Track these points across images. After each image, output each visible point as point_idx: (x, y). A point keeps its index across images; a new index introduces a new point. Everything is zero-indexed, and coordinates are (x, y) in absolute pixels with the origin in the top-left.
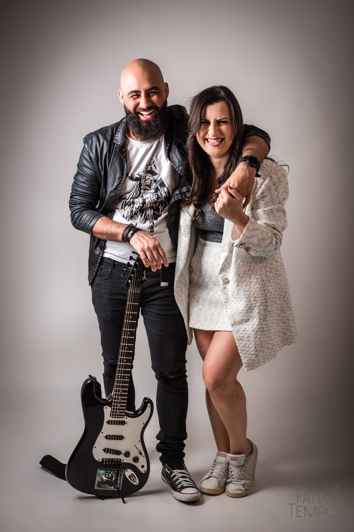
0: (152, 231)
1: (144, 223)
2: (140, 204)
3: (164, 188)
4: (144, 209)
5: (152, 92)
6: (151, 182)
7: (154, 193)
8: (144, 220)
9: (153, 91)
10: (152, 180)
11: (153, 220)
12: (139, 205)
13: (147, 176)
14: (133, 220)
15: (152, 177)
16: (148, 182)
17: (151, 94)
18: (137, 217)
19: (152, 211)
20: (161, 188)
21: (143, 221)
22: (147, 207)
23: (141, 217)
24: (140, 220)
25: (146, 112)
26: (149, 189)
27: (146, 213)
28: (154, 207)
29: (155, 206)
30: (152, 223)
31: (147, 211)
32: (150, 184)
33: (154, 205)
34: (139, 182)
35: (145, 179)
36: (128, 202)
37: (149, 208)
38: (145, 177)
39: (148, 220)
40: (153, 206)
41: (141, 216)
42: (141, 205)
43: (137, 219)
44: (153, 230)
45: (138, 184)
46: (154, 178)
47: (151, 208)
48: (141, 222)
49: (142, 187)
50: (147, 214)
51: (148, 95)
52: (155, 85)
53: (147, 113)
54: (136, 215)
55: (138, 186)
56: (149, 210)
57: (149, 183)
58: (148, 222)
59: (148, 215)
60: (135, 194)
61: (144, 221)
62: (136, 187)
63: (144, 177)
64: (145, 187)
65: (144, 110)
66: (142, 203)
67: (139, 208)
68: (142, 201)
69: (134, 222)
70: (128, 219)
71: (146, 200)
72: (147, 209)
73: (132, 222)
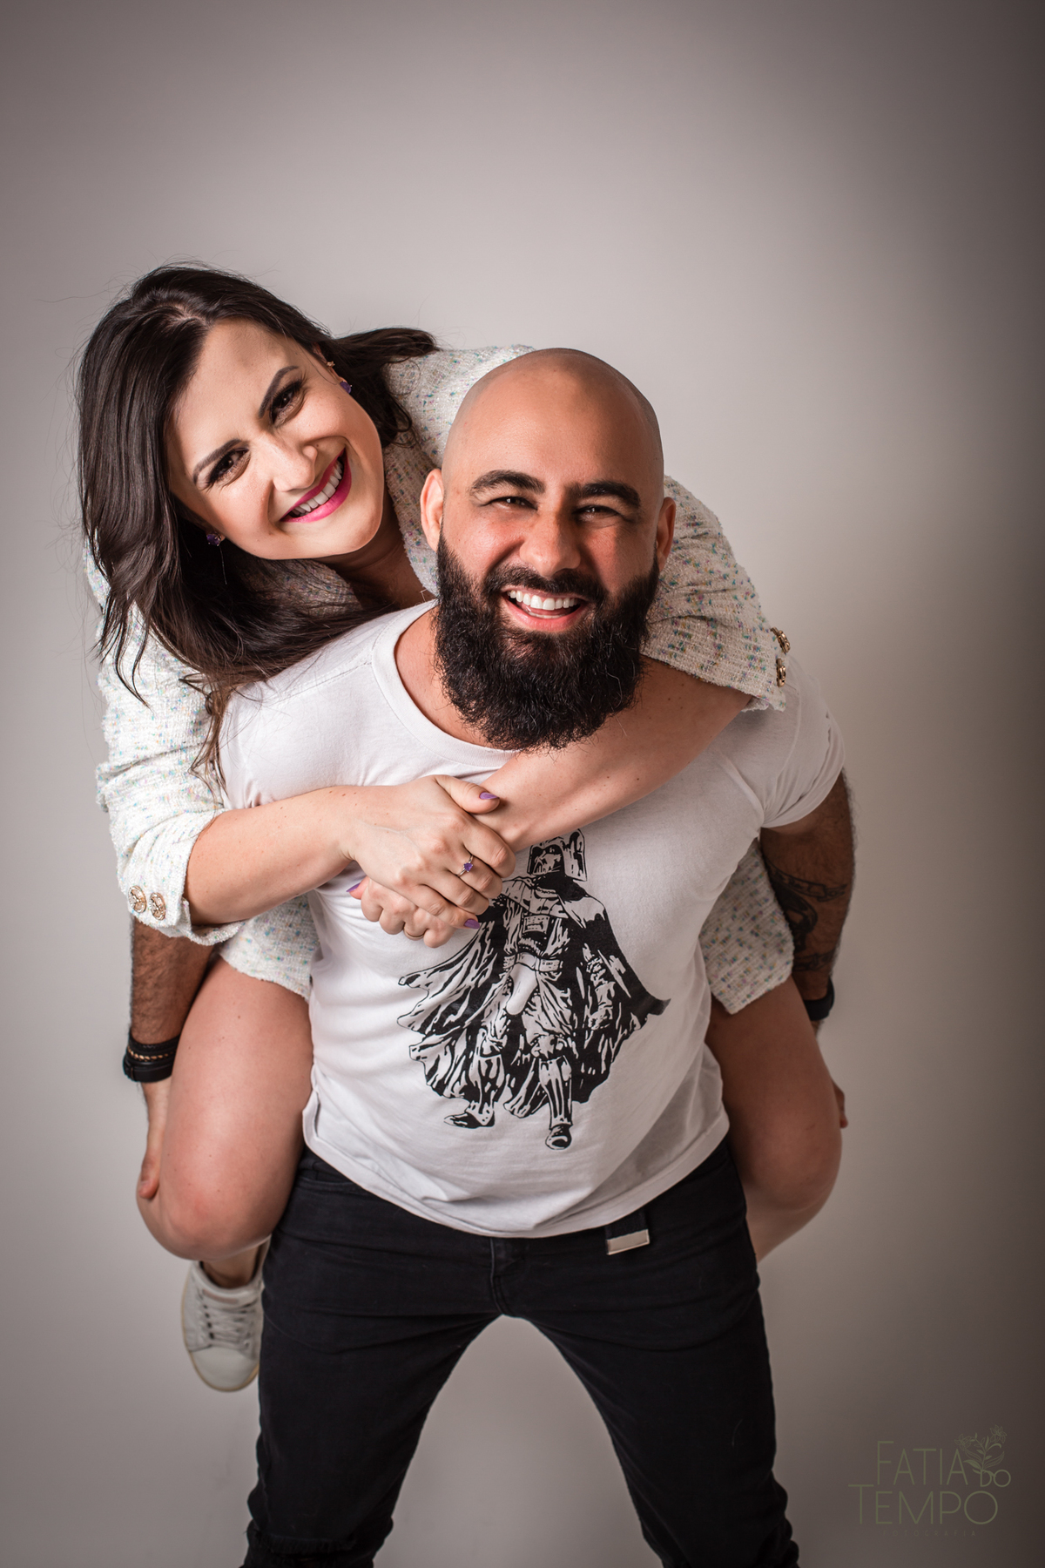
0: (562, 1141)
1: (526, 1115)
2: (496, 1035)
3: (608, 959)
4: (528, 1064)
5: (600, 510)
6: (551, 927)
7: (554, 974)
8: (525, 1103)
9: (602, 501)
10: (555, 918)
11: (569, 1100)
12: (495, 1039)
13: (537, 897)
14: (477, 1101)
15: (559, 903)
16: (537, 924)
17: (589, 517)
18: (494, 1093)
19: (566, 1067)
20: (592, 959)
21: (521, 1107)
22: (542, 1056)
23: (514, 1096)
24: (508, 1106)
25: (544, 597)
26: (538, 952)
27: (536, 1079)
28: (575, 1051)
29: (579, 1047)
30: (562, 1116)
31: (543, 1072)
32: (545, 929)
33: (573, 1044)
34: (491, 925)
35: (524, 910)
37: (552, 1056)
38: (528, 903)
39: (546, 1101)
40: (567, 1050)
41: (515, 1091)
42: (505, 1042)
43: (496, 1098)
44: (565, 1138)
45: (488, 933)
46: (564, 911)
47: (559, 1055)
48: (512, 1113)
49: (508, 947)
50: (543, 1081)
51: (573, 515)
52: (619, 478)
53: (548, 604)
54: (489, 1085)
55: (488, 943)
56: (553, 1064)
57: (541, 924)
58: (545, 1110)
59: (549, 1085)
60: (474, 972)
61: (527, 1107)
62: (478, 946)
63: (516, 904)
64: (523, 941)
65: (534, 582)
66: (505, 1033)
67: (494, 1053)
68: (505, 1024)
69: (481, 1112)
70: (447, 1092)
71: (524, 1016)
72: (540, 1062)
73: (469, 1111)
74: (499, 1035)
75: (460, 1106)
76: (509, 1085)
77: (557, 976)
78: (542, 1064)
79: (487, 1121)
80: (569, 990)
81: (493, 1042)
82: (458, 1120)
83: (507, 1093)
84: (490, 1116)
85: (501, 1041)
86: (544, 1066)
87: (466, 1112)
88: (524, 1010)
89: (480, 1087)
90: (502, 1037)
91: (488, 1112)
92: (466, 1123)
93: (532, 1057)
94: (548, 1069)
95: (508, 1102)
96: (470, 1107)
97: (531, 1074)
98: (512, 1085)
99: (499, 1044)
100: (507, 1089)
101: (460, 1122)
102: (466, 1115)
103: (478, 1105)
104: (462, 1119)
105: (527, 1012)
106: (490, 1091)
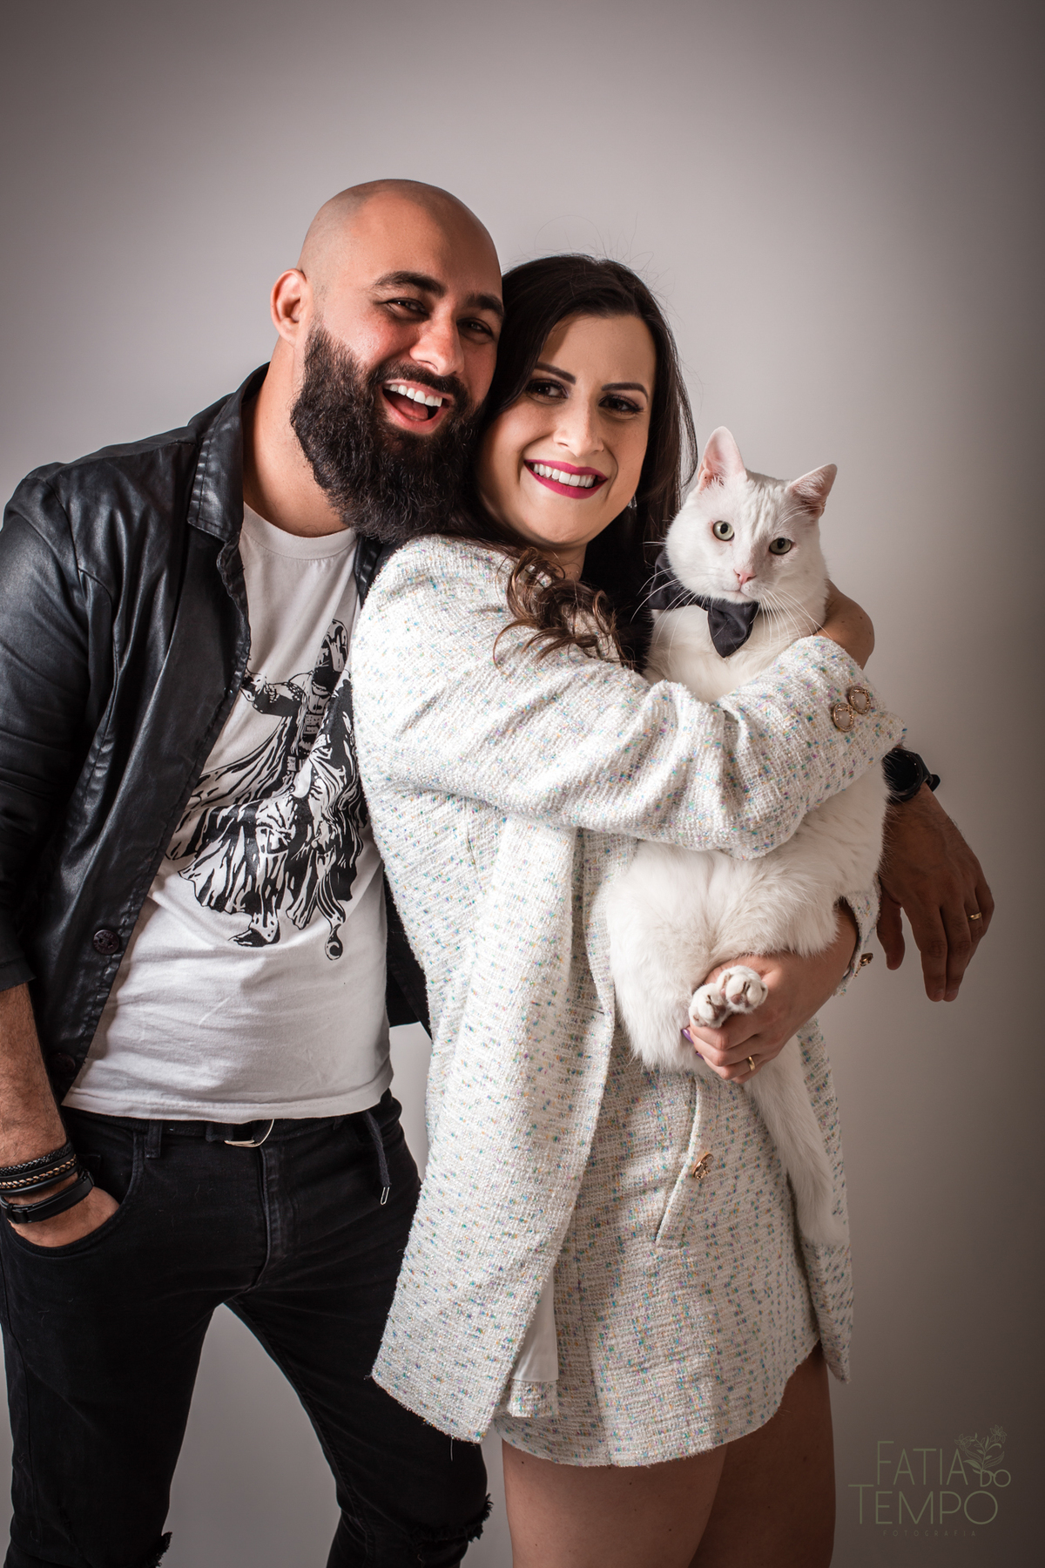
0: (335, 949)
1: (305, 924)
2: (284, 825)
4: (306, 857)
7: (325, 751)
8: (306, 907)
12: (283, 829)
13: (314, 694)
14: (259, 912)
18: (274, 899)
19: (333, 859)
21: (301, 913)
22: (320, 846)
23: (295, 898)
24: (291, 913)
27: (314, 875)
28: (341, 839)
29: (343, 833)
30: (336, 917)
31: (320, 867)
34: (288, 720)
36: (226, 819)
37: (328, 844)
38: (309, 698)
40: (337, 839)
41: (295, 894)
42: (293, 832)
43: (278, 906)
44: (338, 945)
45: (285, 728)
47: (333, 846)
48: (294, 922)
49: (294, 745)
50: (320, 878)
54: (269, 888)
55: (284, 739)
56: (328, 857)
57: (317, 725)
60: (264, 773)
61: (306, 913)
62: (274, 742)
64: (302, 744)
66: (294, 822)
67: (282, 847)
68: (293, 809)
69: (265, 925)
70: (229, 905)
71: (311, 801)
72: (318, 855)
73: (253, 925)
74: (288, 824)
75: (244, 920)
76: (289, 887)
77: (329, 753)
78: (319, 857)
79: (273, 935)
80: (343, 767)
81: (281, 833)
82: (241, 940)
83: (288, 898)
84: (274, 928)
85: (289, 831)
86: (321, 860)
87: (250, 929)
88: (309, 793)
89: (260, 893)
90: (290, 828)
91: (272, 923)
92: (250, 943)
93: (311, 848)
94: (324, 863)
95: (290, 908)
96: (253, 921)
97: (309, 870)
98: (292, 887)
99: (287, 836)
100: (287, 893)
101: (244, 943)
102: (250, 932)
103: (261, 917)
104: (247, 938)
105: (313, 795)
106: (270, 897)
